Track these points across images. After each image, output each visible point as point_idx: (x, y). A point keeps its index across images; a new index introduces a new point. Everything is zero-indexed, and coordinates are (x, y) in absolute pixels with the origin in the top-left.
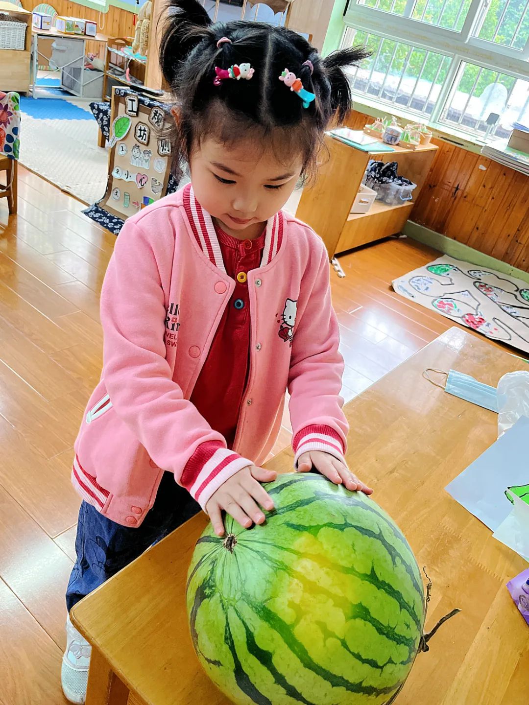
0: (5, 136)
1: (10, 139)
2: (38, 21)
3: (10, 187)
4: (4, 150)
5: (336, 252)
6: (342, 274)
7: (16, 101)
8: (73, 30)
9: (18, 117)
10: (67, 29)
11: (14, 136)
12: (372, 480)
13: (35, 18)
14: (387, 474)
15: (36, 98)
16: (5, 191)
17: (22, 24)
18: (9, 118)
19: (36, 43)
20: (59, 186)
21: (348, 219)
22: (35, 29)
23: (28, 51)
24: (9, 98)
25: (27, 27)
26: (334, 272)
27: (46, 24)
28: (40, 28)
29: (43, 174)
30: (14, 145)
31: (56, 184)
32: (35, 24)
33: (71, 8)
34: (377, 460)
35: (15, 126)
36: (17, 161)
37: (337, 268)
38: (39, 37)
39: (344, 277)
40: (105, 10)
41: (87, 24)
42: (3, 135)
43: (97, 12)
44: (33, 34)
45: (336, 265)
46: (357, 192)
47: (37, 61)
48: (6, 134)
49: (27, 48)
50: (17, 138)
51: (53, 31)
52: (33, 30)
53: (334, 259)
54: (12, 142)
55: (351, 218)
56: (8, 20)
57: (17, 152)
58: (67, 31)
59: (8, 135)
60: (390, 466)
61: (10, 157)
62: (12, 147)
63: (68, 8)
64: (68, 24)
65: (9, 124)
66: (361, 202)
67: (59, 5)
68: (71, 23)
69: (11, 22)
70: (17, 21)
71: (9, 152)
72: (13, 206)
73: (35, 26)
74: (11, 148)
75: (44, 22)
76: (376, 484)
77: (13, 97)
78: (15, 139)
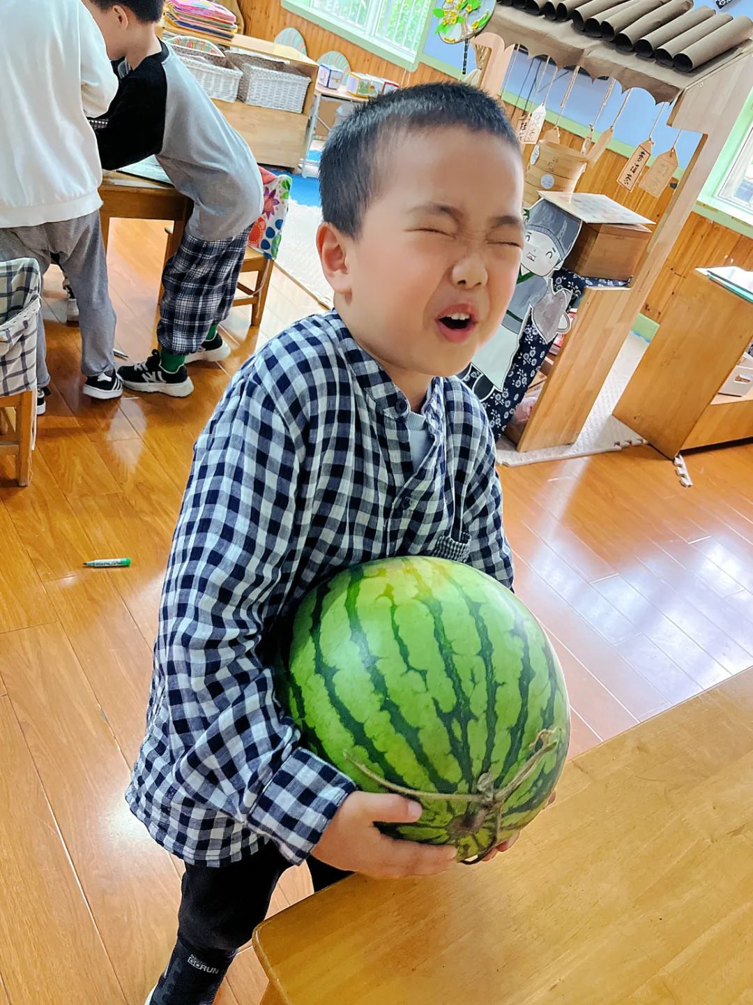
0: (264, 229)
1: (271, 233)
2: (325, 76)
3: (258, 293)
4: (260, 246)
5: (684, 448)
6: (688, 482)
7: (287, 187)
8: (367, 92)
9: (285, 207)
10: (360, 91)
11: (277, 231)
12: (704, 839)
13: (322, 71)
14: (728, 834)
15: (305, 177)
16: (251, 296)
17: (304, 78)
18: (274, 207)
19: (317, 105)
20: (317, 297)
21: (712, 403)
22: (319, 88)
23: (306, 115)
24: (279, 182)
25: (310, 84)
26: (676, 475)
27: (335, 80)
28: (326, 85)
29: (298, 280)
30: (274, 242)
31: (314, 293)
32: (321, 79)
33: (368, 60)
34: (715, 808)
35: (280, 218)
36: (273, 261)
37: (681, 471)
38: (323, 97)
39: (690, 486)
40: (413, 68)
41: (386, 86)
42: (263, 227)
43: (402, 69)
44: (315, 93)
45: (680, 466)
46: (735, 364)
47: (315, 129)
48: (267, 227)
49: (305, 112)
50: (278, 233)
51: (342, 92)
52: (316, 87)
53: (678, 457)
54: (271, 237)
55: (718, 400)
56: (288, 72)
57: (275, 250)
58: (359, 93)
59: (270, 228)
60: (735, 822)
61: (267, 256)
62: (271, 244)
63: (365, 60)
64: (362, 84)
65: (273, 214)
66: (739, 379)
67: (354, 55)
68: (366, 83)
69: (291, 75)
70: (299, 75)
71: (266, 249)
72: (257, 317)
73: (320, 82)
74: (269, 245)
75: (333, 79)
76: (710, 846)
77: (284, 182)
78: (276, 233)
